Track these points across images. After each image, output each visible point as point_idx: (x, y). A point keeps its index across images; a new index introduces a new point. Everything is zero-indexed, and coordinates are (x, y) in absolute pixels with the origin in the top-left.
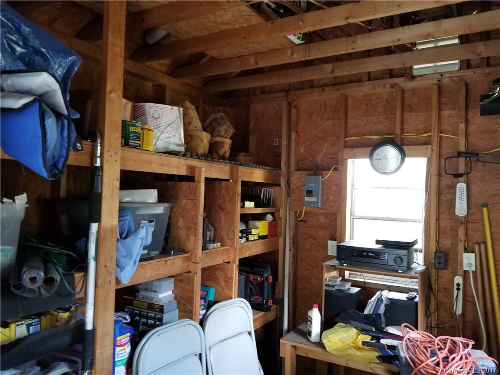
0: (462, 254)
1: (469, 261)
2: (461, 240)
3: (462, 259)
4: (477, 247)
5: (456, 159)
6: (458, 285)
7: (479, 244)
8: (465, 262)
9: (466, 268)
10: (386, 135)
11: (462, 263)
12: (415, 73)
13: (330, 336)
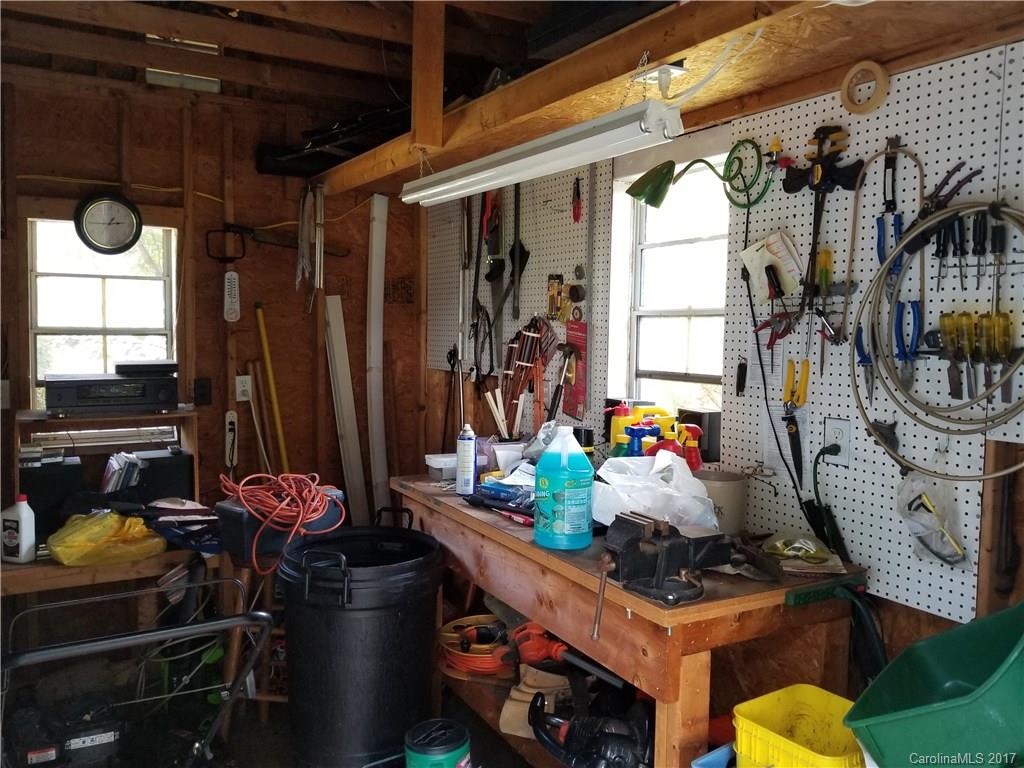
0: (234, 379)
1: (243, 386)
2: (232, 358)
3: (234, 385)
4: (250, 366)
5: (219, 235)
6: (232, 423)
7: (253, 362)
8: (239, 389)
9: (240, 398)
10: (103, 179)
11: (234, 391)
12: (150, 79)
13: (67, 539)
